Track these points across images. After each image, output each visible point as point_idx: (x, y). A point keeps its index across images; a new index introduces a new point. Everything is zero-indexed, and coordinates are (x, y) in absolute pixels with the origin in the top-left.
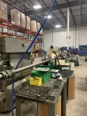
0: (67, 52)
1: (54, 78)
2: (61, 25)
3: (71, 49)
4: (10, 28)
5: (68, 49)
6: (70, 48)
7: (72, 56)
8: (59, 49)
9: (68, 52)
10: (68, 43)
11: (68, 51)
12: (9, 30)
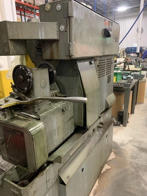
0: (136, 55)
1: (125, 79)
2: (128, 6)
3: (143, 51)
4: (24, 13)
5: (138, 51)
6: (141, 49)
7: (144, 62)
8: (123, 51)
9: (138, 56)
10: (139, 40)
11: (138, 54)
12: (23, 17)
